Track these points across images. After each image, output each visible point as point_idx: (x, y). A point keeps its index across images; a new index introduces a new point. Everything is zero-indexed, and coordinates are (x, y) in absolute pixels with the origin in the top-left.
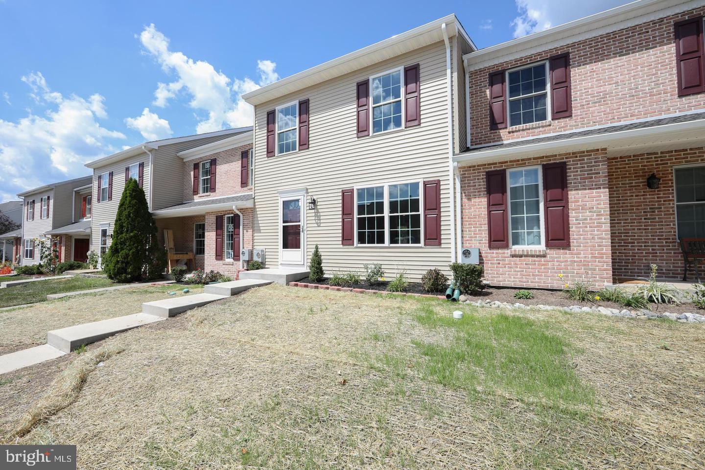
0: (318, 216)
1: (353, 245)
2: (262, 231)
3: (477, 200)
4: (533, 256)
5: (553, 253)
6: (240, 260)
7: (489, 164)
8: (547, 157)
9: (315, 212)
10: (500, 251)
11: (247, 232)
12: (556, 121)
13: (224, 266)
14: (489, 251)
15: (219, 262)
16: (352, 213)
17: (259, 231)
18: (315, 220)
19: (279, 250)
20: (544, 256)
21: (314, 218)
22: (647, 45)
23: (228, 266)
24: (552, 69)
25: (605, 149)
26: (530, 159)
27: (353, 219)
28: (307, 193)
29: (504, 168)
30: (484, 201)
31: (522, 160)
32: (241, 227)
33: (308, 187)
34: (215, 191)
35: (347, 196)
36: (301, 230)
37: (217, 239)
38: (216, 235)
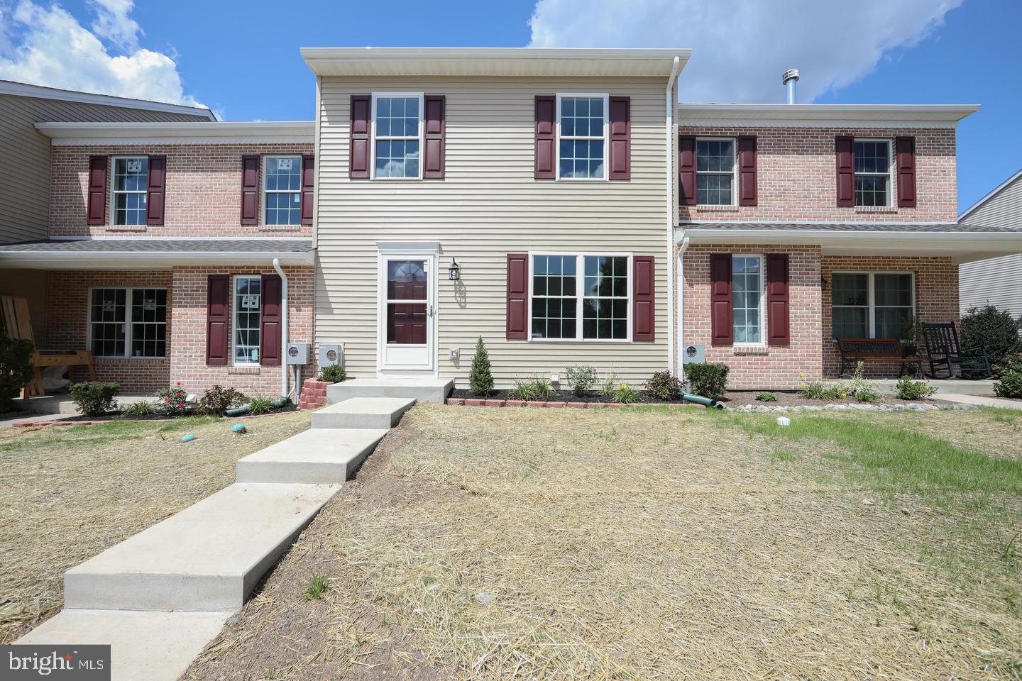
0: (460, 291)
1: (526, 339)
2: (335, 311)
3: (700, 287)
4: (756, 354)
5: (774, 351)
6: (279, 364)
7: (714, 246)
8: (771, 246)
9: (455, 285)
10: (723, 349)
11: (299, 310)
12: (744, 208)
13: (232, 377)
14: (712, 349)
15: (216, 369)
16: (524, 291)
17: (329, 310)
18: (455, 297)
19: (378, 346)
20: (766, 354)
21: (453, 294)
22: (816, 150)
23: (243, 377)
24: (740, 149)
25: (819, 246)
26: (755, 246)
27: (526, 300)
28: (441, 251)
29: (729, 252)
30: (708, 288)
31: (748, 246)
32: (284, 302)
33: (442, 243)
34: (162, 224)
35: (516, 264)
36: (428, 312)
37: (210, 322)
38: (210, 314)
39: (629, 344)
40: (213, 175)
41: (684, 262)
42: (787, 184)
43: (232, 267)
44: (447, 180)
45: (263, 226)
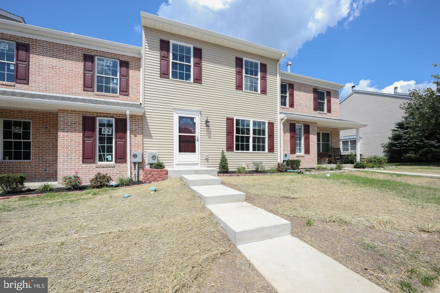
0: (209, 132)
1: (234, 151)
2: (153, 137)
3: (287, 134)
4: (301, 157)
5: (306, 156)
6: (125, 162)
7: (291, 120)
8: (305, 122)
9: (207, 129)
10: (293, 155)
11: (136, 136)
12: (290, 108)
13: (98, 169)
14: (290, 155)
15: (88, 165)
16: (233, 132)
17: (150, 137)
18: (207, 133)
19: (174, 154)
20: (304, 157)
21: (206, 132)
22: (308, 92)
23: (105, 169)
24: (289, 88)
25: (316, 123)
26: (301, 121)
27: (233, 136)
28: (201, 114)
29: (295, 123)
30: (289, 134)
31: (300, 121)
32: (128, 132)
33: (202, 111)
34: (28, 84)
35: (230, 121)
36: (196, 139)
37: (84, 141)
38: (84, 136)
39: (267, 153)
40: (64, 61)
41: (283, 125)
42: (302, 102)
43: (97, 113)
44: (203, 85)
45: (96, 92)
